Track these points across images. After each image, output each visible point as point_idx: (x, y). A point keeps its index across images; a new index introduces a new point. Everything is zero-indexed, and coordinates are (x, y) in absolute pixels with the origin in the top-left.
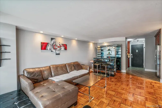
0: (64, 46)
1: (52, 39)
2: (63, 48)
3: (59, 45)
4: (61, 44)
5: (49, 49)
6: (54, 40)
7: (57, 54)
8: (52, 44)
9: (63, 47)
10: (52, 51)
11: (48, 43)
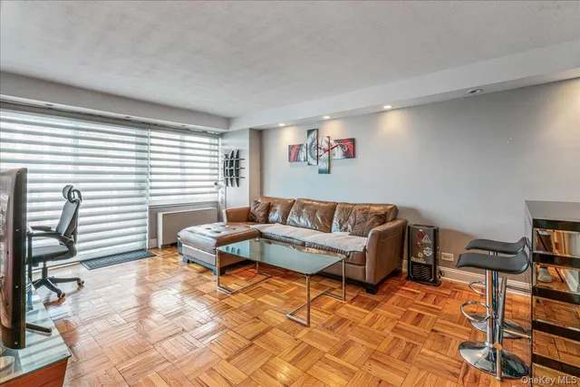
0: (342, 146)
1: (310, 132)
2: (338, 153)
3: (326, 146)
4: (332, 142)
5: (303, 160)
6: (313, 135)
7: (321, 172)
8: (309, 144)
9: (340, 148)
10: (309, 164)
11: (301, 145)
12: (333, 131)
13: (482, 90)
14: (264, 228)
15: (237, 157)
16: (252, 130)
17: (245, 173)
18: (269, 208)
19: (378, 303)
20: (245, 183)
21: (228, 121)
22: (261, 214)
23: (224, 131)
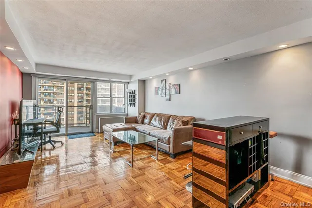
1: (162, 81)
2: (173, 91)
3: (169, 88)
4: (171, 85)
5: (160, 94)
6: (164, 82)
7: (167, 100)
8: (162, 87)
9: (174, 89)
10: (162, 97)
11: (159, 87)
12: (172, 80)
13: (230, 59)
14: (137, 126)
15: (134, 93)
16: (140, 81)
17: (137, 101)
18: (144, 117)
19: (172, 162)
20: (137, 105)
21: (131, 76)
22: (141, 120)
23: (129, 81)
